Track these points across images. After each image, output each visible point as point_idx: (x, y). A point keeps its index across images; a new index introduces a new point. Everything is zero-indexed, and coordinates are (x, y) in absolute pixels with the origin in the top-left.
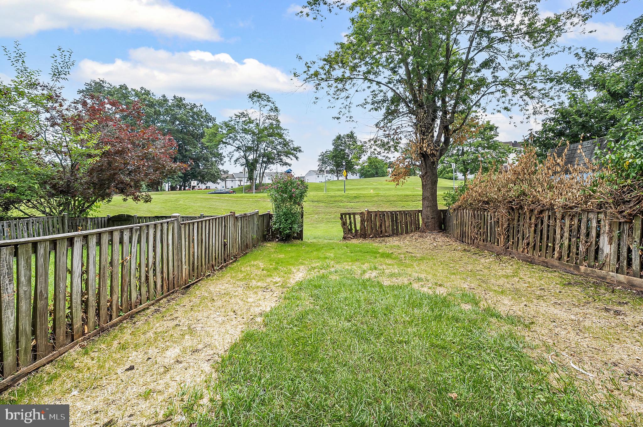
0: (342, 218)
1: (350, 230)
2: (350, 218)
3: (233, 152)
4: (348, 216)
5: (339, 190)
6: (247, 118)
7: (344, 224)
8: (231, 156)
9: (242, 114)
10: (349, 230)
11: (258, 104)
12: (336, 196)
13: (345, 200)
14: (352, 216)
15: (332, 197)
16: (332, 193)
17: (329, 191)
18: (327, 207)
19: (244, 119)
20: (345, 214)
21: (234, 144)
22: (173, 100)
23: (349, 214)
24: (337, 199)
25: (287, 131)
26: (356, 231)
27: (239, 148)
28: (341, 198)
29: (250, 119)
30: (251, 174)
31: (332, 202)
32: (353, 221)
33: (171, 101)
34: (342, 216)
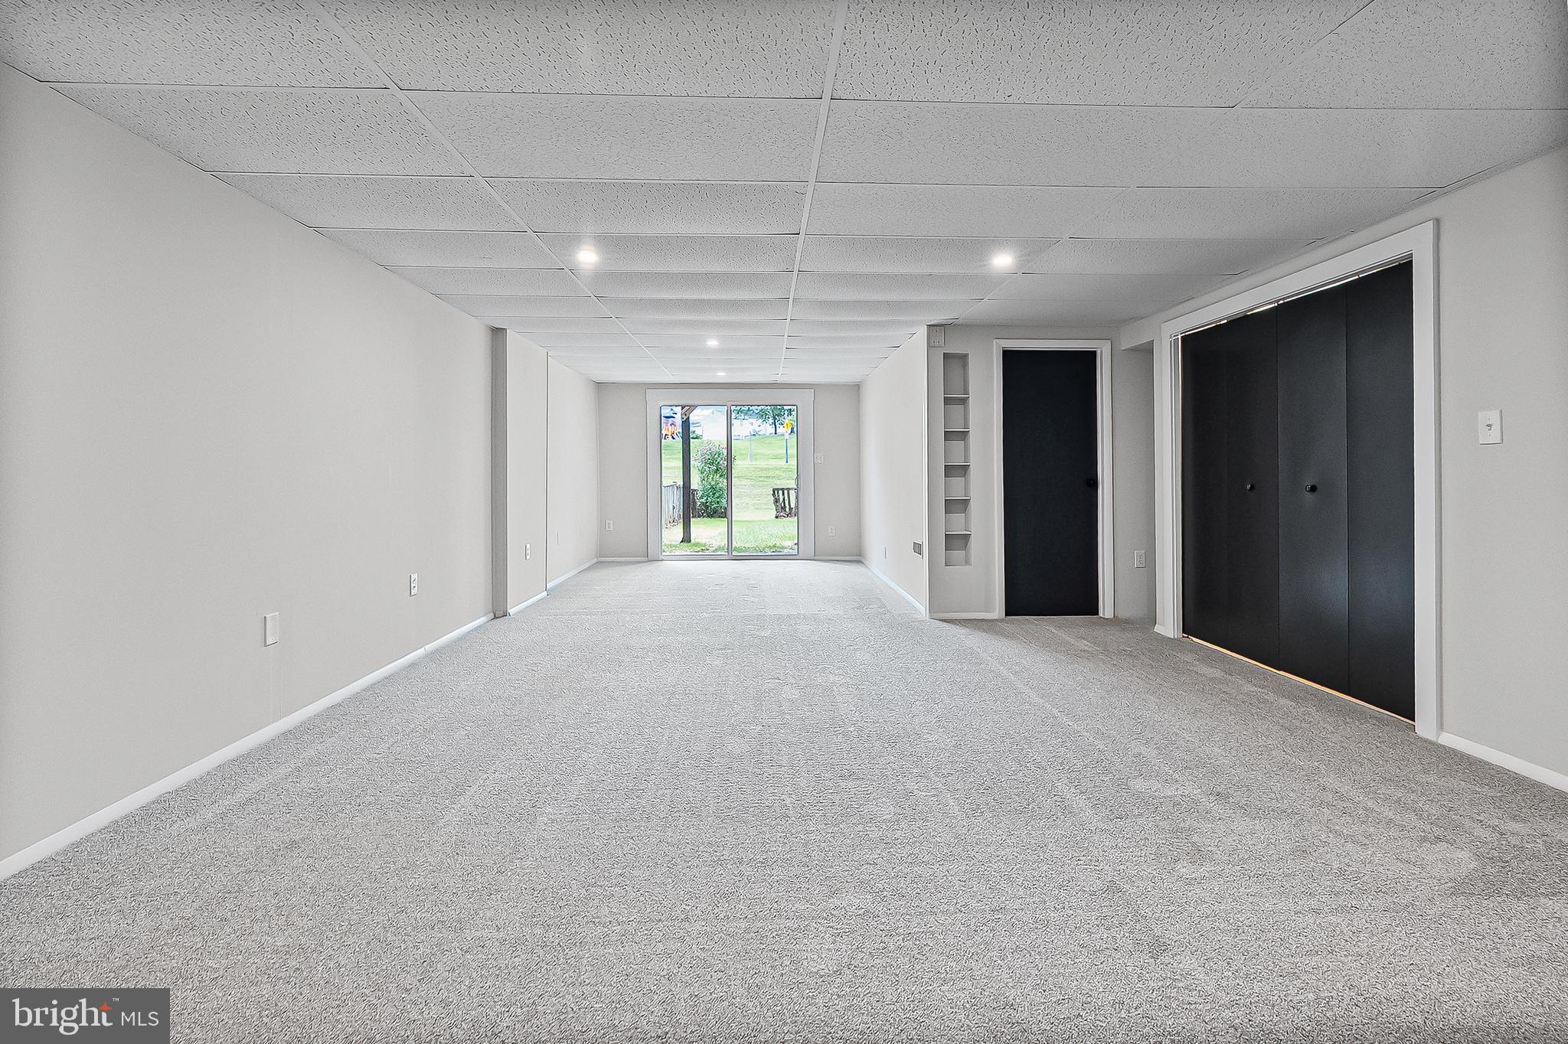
0: (774, 494)
1: (784, 508)
2: (783, 494)
4: (781, 492)
5: (776, 457)
7: (776, 501)
10: (782, 508)
12: (769, 469)
13: (783, 475)
14: (786, 492)
15: (762, 469)
16: (762, 464)
17: (756, 459)
18: (753, 485)
20: (778, 490)
23: (783, 490)
24: (771, 473)
26: (790, 509)
28: (777, 472)
31: (762, 479)
32: (786, 498)
34: (774, 492)
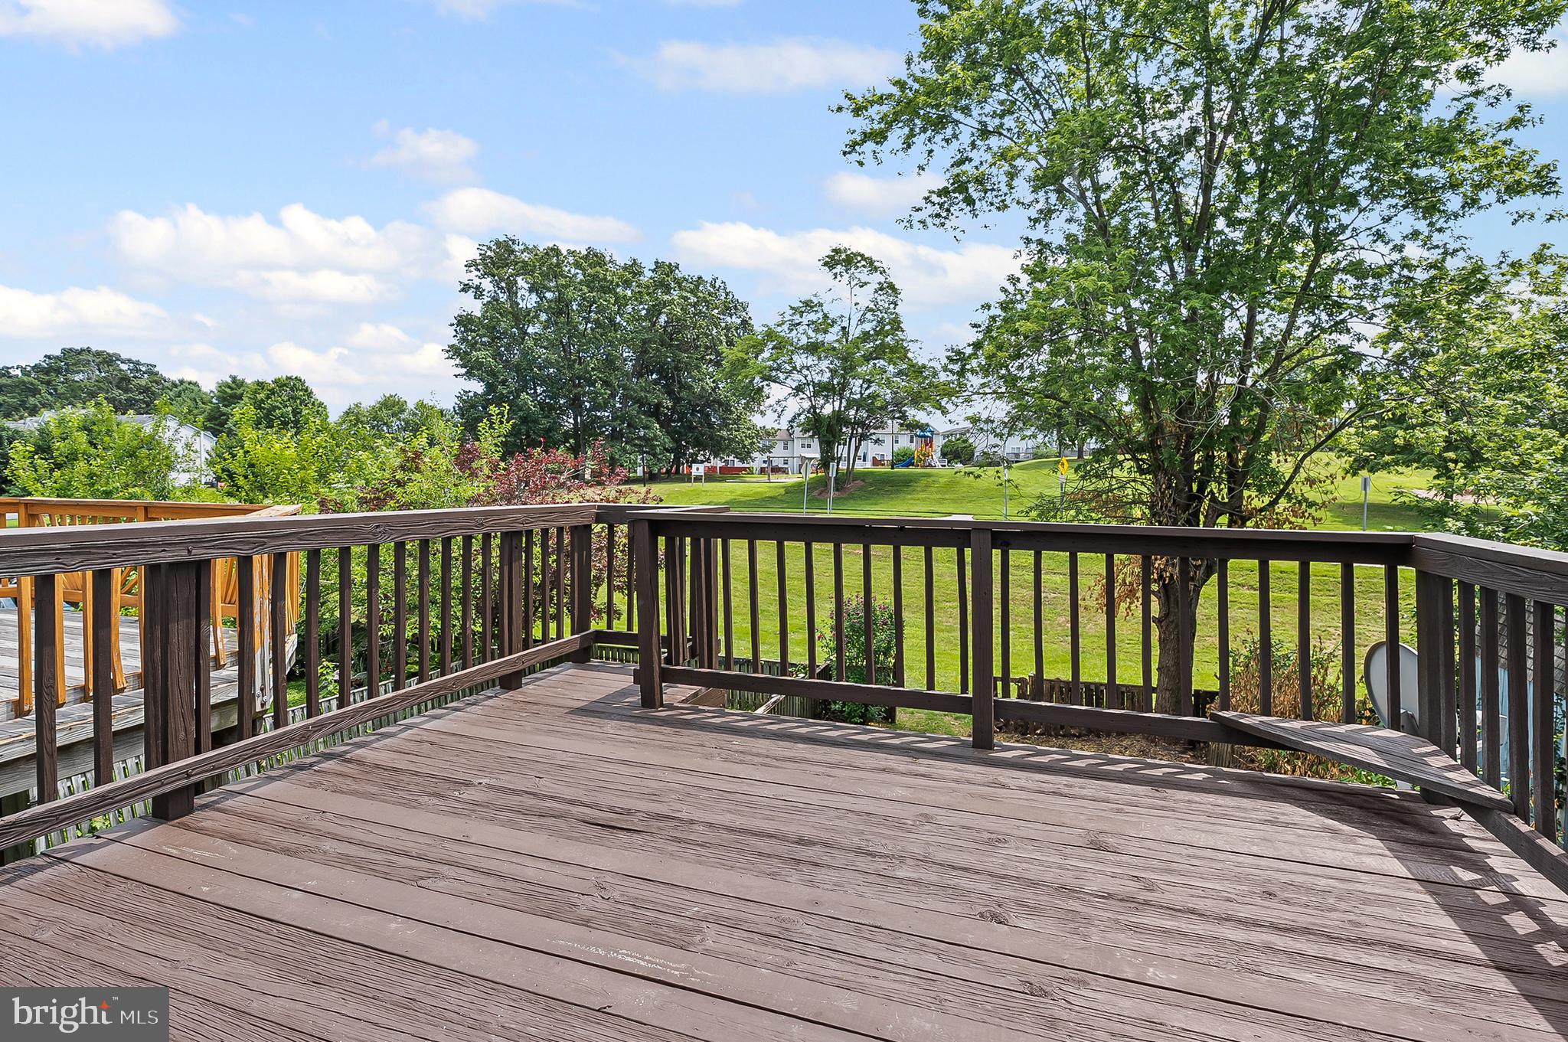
3: (786, 399)
6: (820, 315)
8: (780, 409)
9: (808, 304)
11: (846, 276)
19: (813, 317)
21: (789, 381)
22: (653, 271)
25: (918, 345)
27: (799, 389)
29: (826, 316)
30: (827, 452)
33: (650, 274)
